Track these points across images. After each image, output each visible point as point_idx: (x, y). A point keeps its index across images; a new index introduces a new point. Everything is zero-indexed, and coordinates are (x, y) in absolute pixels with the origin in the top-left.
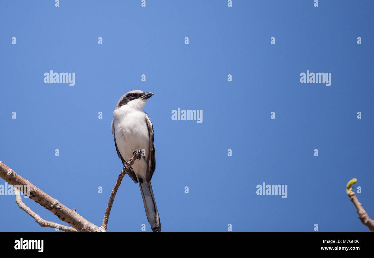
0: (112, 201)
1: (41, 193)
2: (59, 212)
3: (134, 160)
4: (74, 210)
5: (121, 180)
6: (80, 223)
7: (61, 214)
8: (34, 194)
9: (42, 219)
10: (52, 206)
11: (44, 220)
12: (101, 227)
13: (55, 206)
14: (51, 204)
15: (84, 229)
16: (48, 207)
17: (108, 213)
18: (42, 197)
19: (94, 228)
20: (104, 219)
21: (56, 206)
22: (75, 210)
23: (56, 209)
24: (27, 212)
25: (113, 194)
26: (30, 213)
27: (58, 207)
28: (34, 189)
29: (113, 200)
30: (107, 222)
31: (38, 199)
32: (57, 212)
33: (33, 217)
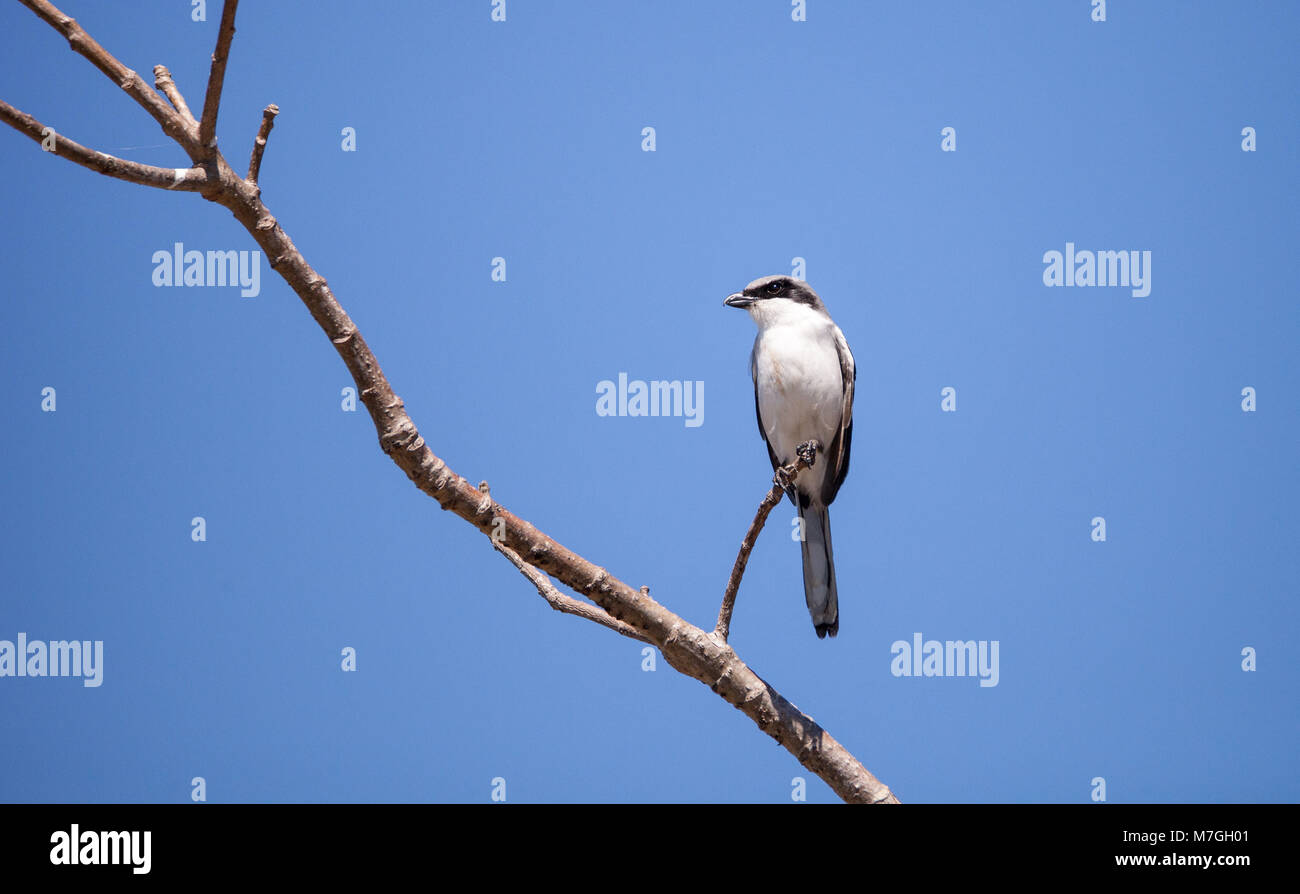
0: (740, 568)
1: (564, 554)
2: (608, 600)
3: (799, 468)
4: (645, 591)
5: (765, 518)
6: (660, 625)
7: (614, 605)
8: (546, 558)
9: (556, 590)
10: (590, 585)
11: (561, 595)
12: (712, 634)
13: (597, 586)
14: (589, 581)
15: (672, 641)
16: (579, 587)
17: (731, 598)
18: (565, 565)
19: (695, 636)
20: (721, 611)
21: (600, 587)
22: (648, 590)
23: (601, 592)
24: (516, 564)
25: (745, 553)
26: (523, 569)
27: (605, 587)
28: (545, 546)
29: (744, 567)
30: (727, 620)
31: (555, 569)
32: (602, 601)
33: (531, 580)
